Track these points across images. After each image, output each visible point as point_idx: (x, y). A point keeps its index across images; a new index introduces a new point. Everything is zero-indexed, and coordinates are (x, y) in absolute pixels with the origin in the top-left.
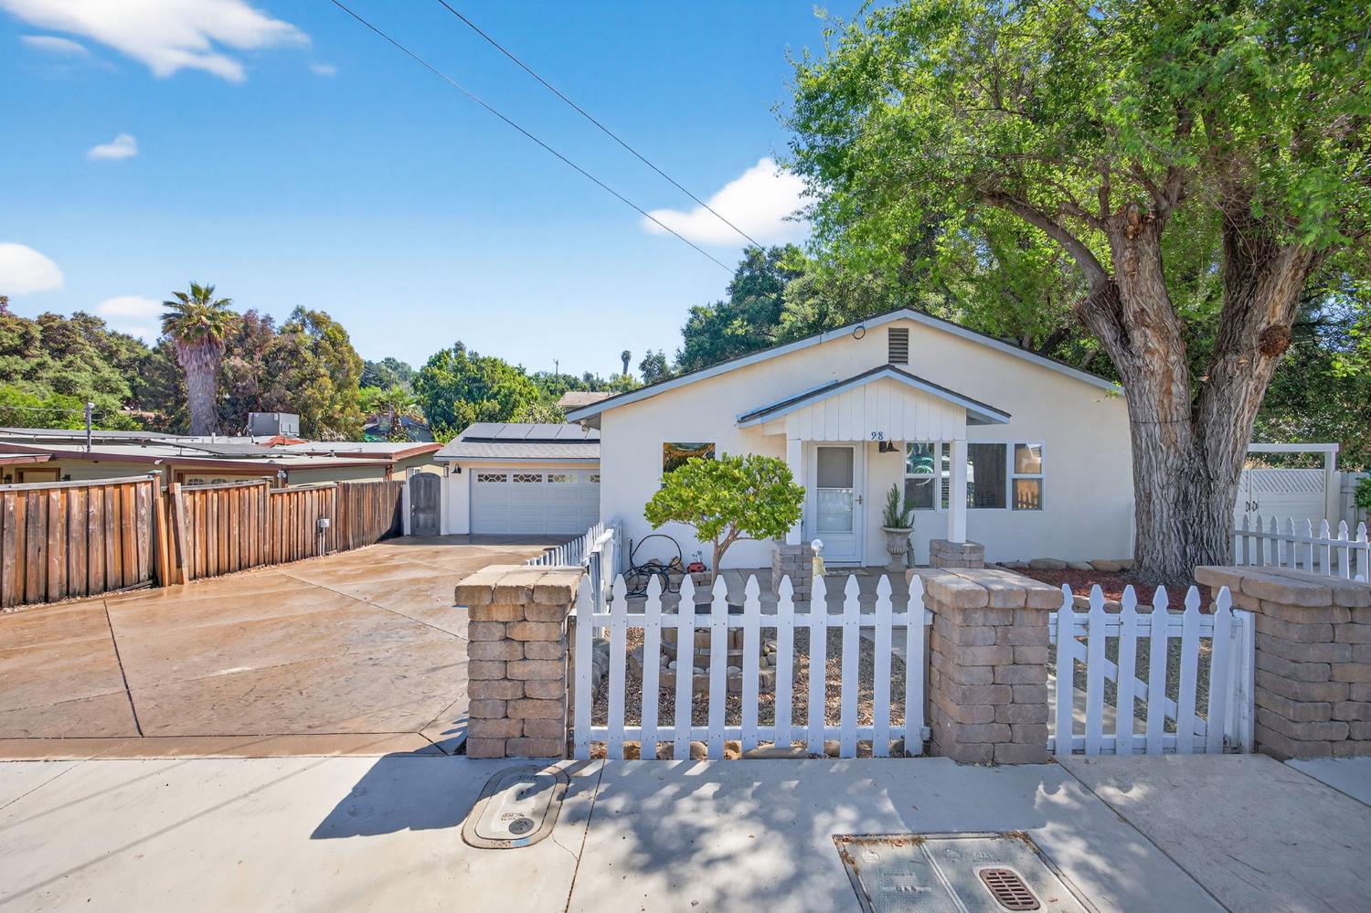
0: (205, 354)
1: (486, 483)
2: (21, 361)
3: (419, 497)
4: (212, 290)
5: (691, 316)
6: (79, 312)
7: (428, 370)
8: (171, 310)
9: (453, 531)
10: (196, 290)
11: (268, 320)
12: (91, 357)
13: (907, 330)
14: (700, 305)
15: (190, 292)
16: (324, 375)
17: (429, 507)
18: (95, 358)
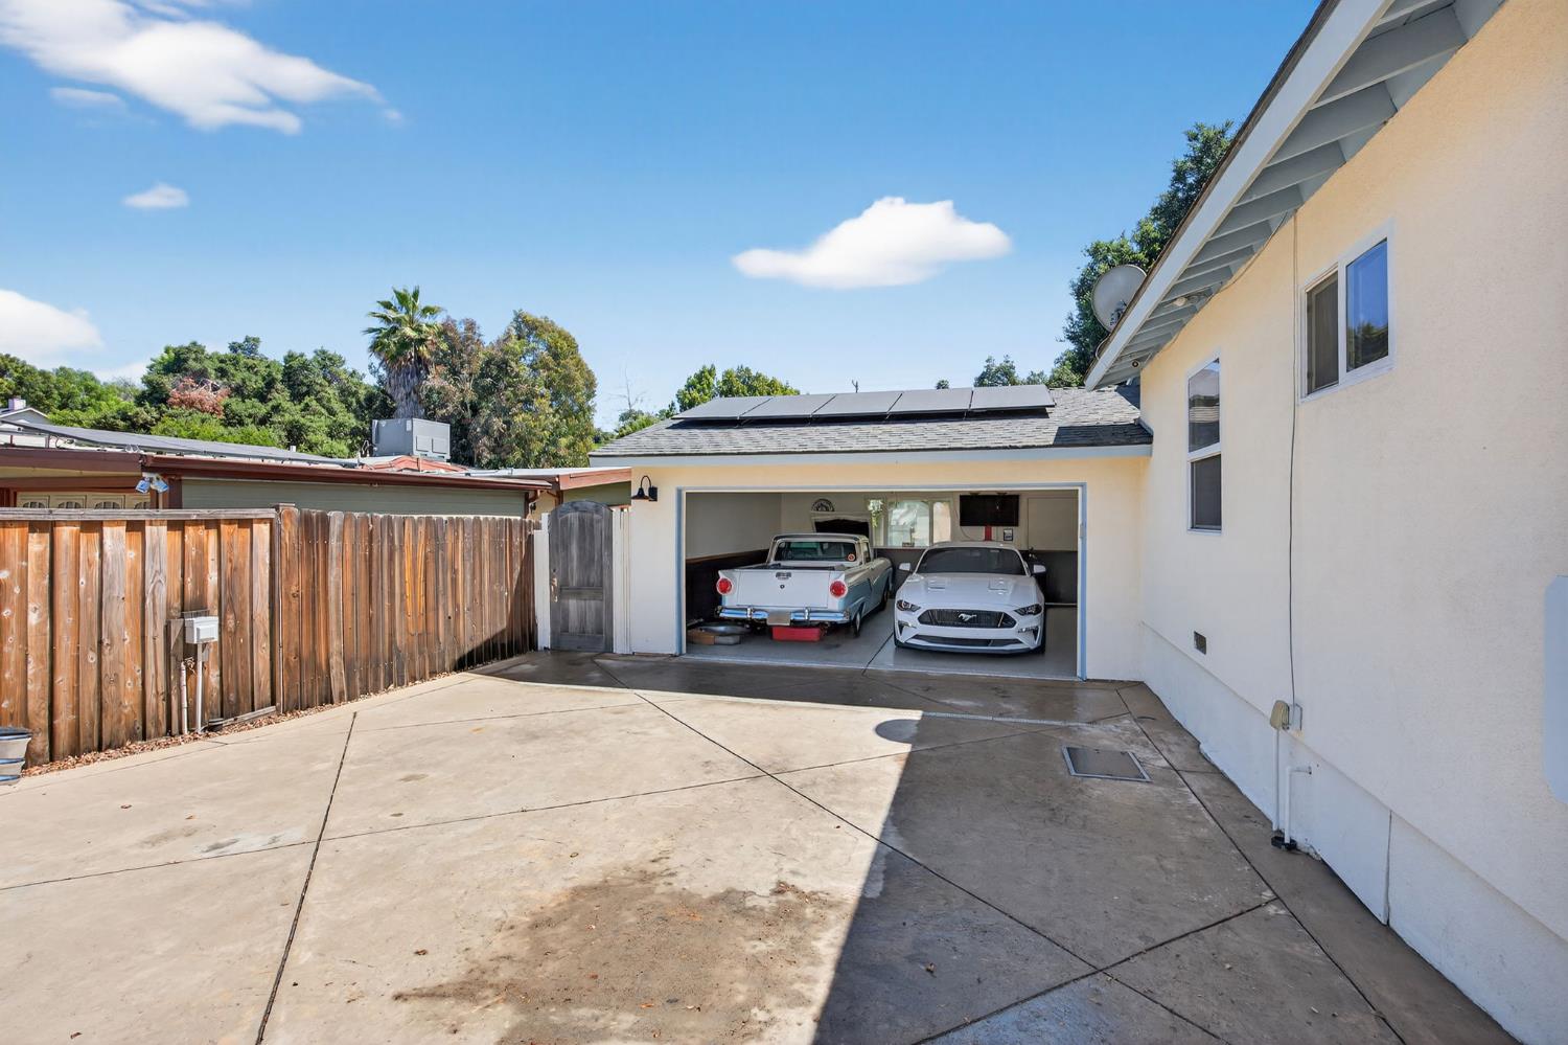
0: (412, 377)
3: (567, 559)
4: (419, 291)
7: (685, 395)
8: (376, 324)
10: (402, 298)
11: (471, 327)
12: (329, 400)
15: (396, 299)
16: (542, 396)
17: (590, 586)
18: (333, 400)
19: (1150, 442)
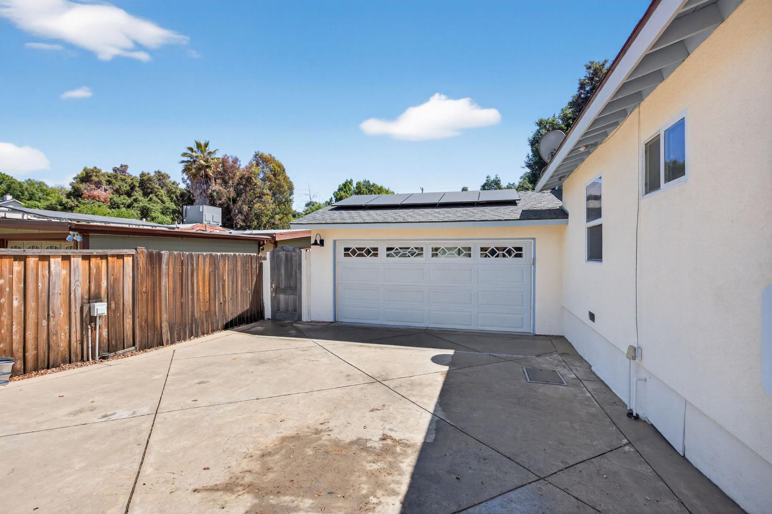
0: (203, 185)
1: (354, 259)
2: (127, 198)
3: (279, 275)
4: (208, 143)
5: (538, 128)
6: (157, 170)
8: (186, 159)
9: (315, 316)
10: (199, 146)
11: (236, 160)
12: (162, 196)
14: (545, 118)
15: (196, 146)
16: (267, 194)
17: (291, 288)
18: (164, 196)
19: (567, 218)
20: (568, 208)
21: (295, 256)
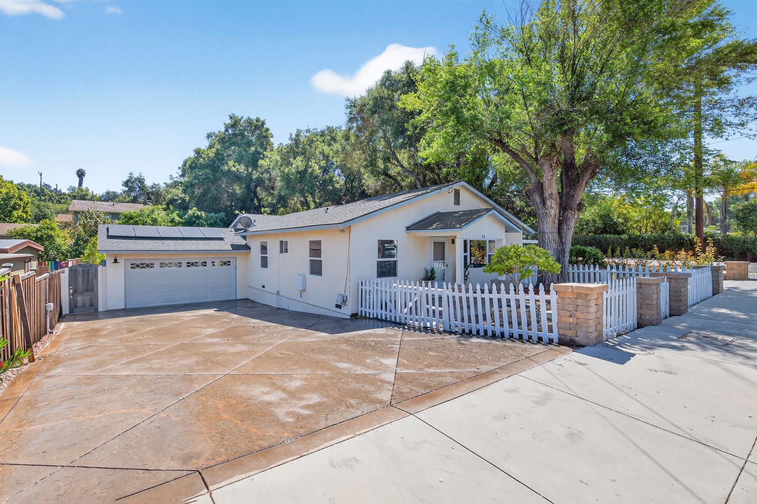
1: (138, 269)
3: (77, 282)
9: (111, 307)
13: (459, 190)
17: (87, 290)
19: (250, 249)
20: (249, 244)
21: (91, 270)
